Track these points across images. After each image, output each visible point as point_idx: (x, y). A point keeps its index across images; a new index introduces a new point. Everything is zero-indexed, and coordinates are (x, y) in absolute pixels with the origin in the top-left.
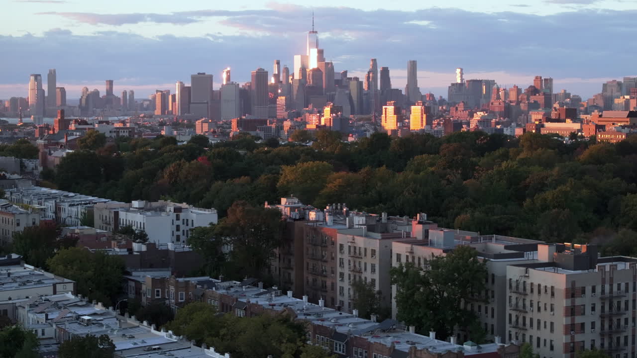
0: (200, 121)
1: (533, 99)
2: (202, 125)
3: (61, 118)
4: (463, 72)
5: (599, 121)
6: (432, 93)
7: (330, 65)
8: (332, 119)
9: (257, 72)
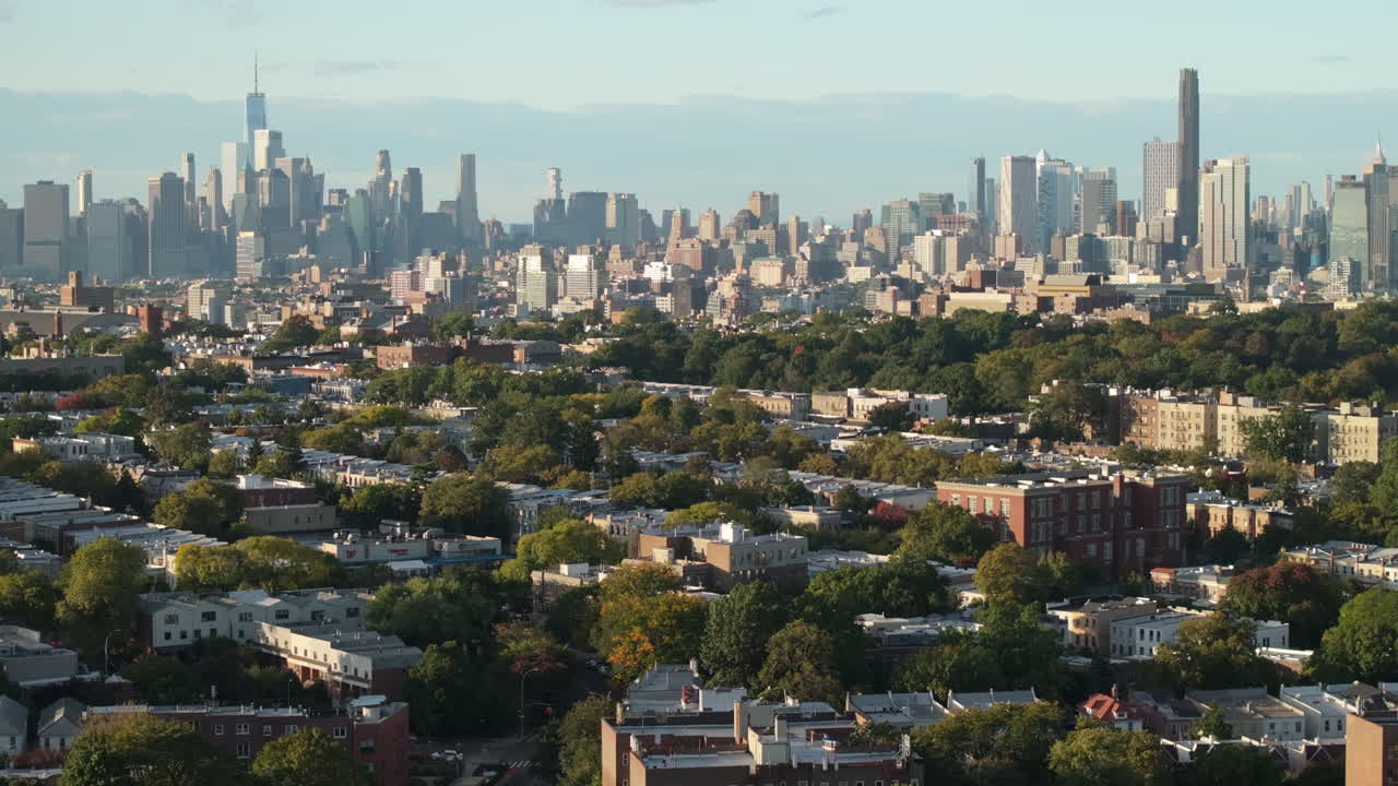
0: (197, 285)
1: (752, 236)
2: (202, 292)
3: (77, 284)
4: (562, 176)
5: (1040, 291)
6: (498, 219)
7: (305, 164)
8: (449, 280)
9: (162, 179)
